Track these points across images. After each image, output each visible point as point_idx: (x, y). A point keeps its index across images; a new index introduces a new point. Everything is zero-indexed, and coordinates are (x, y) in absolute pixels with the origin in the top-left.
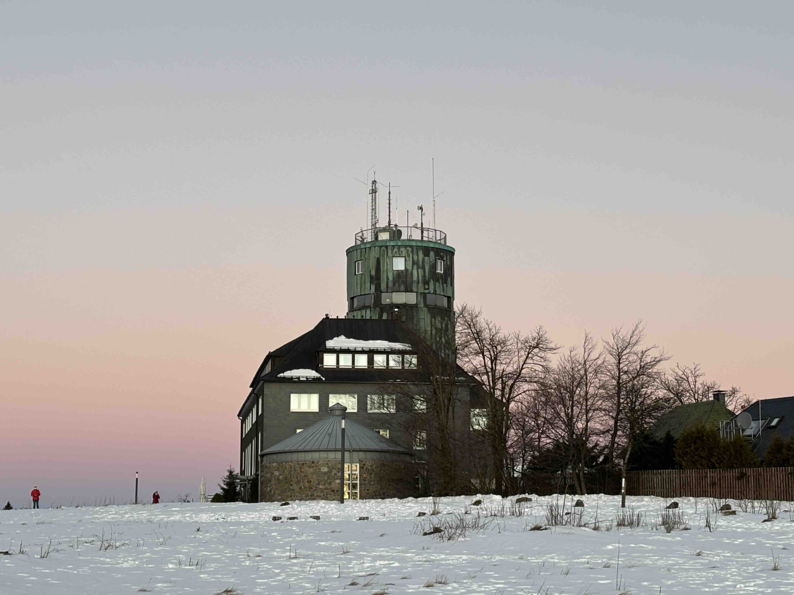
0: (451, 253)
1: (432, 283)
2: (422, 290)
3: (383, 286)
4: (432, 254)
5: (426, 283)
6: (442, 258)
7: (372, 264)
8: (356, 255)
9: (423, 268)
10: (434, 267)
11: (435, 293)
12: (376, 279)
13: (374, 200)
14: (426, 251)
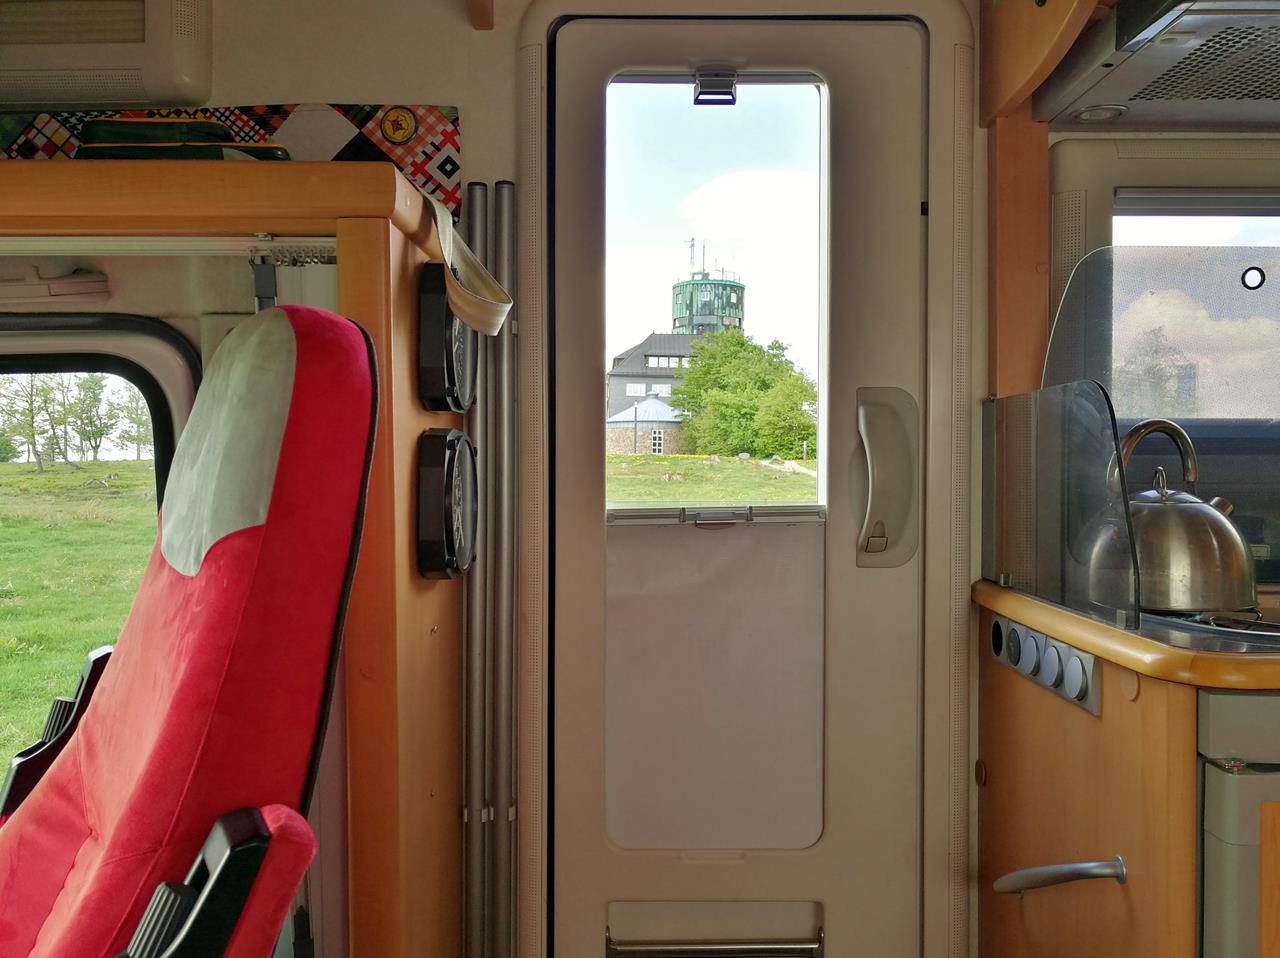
0: (742, 288)
1: (727, 309)
2: (720, 314)
3: (694, 312)
4: (728, 289)
5: (724, 309)
6: (735, 292)
7: (688, 296)
8: (678, 290)
9: (722, 298)
10: (729, 297)
11: (730, 316)
12: (690, 306)
13: (692, 252)
14: (725, 287)
